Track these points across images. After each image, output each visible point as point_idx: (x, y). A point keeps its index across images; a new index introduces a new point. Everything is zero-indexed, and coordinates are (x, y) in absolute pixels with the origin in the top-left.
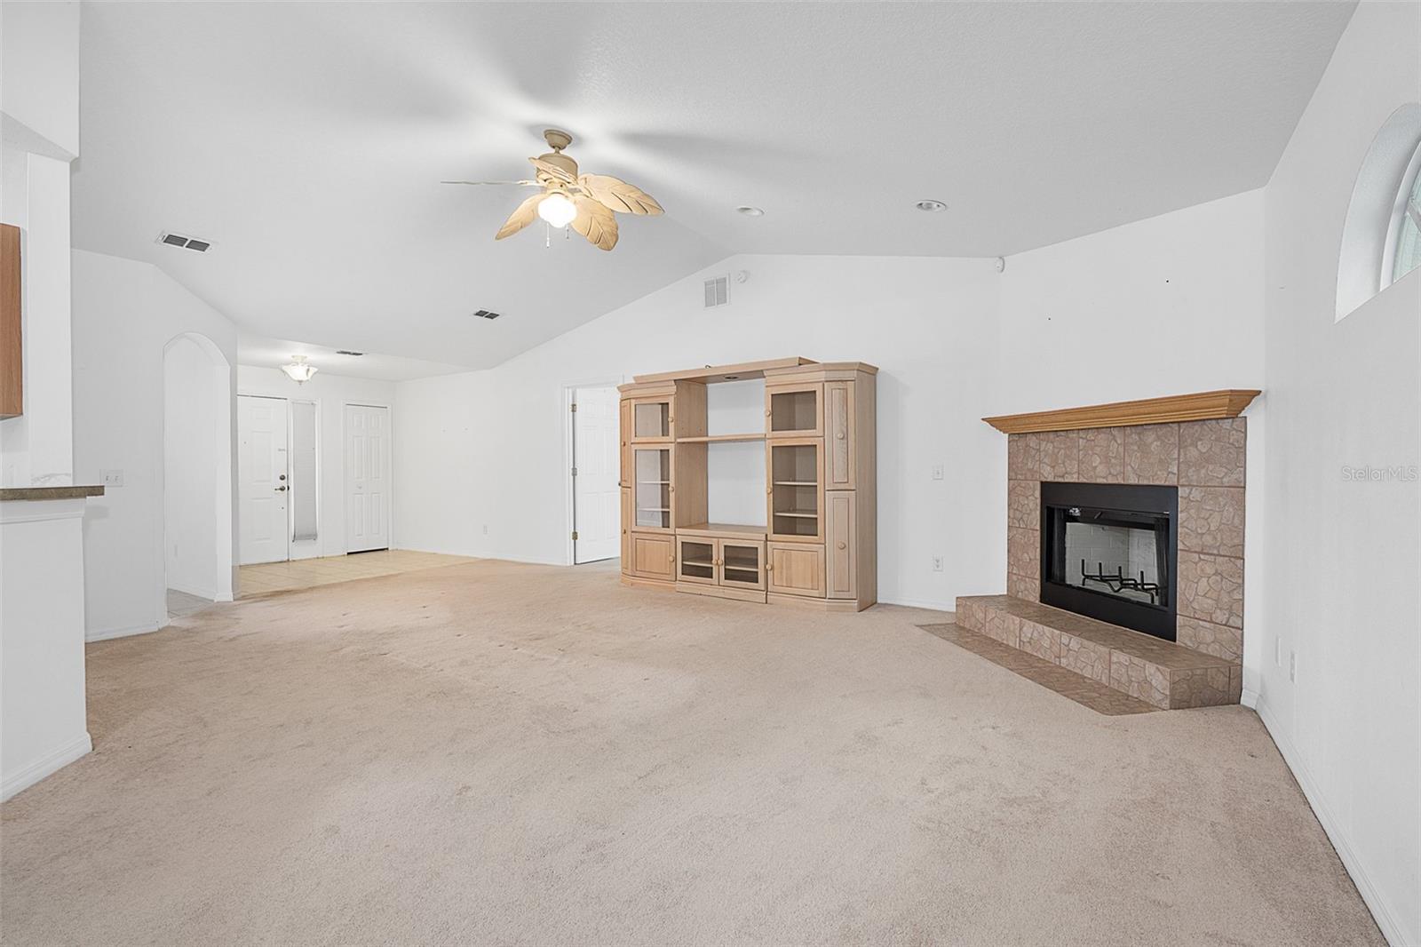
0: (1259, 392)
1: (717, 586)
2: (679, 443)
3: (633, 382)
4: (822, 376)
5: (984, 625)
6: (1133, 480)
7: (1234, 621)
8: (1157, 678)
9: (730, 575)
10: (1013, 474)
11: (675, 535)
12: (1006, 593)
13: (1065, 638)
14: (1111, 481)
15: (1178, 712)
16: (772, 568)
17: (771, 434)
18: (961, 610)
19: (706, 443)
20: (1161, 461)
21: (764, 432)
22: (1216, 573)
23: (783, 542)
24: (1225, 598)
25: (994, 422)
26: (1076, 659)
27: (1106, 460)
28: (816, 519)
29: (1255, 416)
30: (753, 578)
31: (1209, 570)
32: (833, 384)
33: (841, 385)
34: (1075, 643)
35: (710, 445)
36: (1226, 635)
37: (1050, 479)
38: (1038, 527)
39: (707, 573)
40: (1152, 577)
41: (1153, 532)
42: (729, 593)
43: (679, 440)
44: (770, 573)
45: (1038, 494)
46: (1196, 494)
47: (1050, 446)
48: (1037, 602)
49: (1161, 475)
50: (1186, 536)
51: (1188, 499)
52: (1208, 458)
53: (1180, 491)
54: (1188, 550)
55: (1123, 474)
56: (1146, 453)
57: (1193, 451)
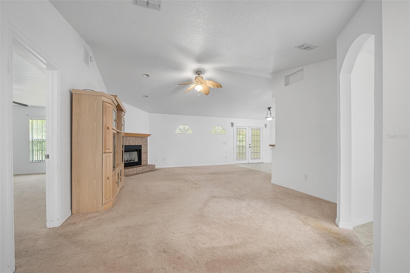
0: (148, 135)
7: (147, 160)
11: (117, 171)
14: (134, 145)
24: (146, 158)
27: (133, 141)
29: (148, 137)
31: (145, 155)
36: (147, 162)
40: (136, 158)
41: (138, 152)
49: (140, 143)
50: (143, 151)
51: (143, 147)
52: (144, 142)
53: (142, 146)
54: (143, 153)
55: (135, 143)
56: (138, 140)
57: (143, 141)
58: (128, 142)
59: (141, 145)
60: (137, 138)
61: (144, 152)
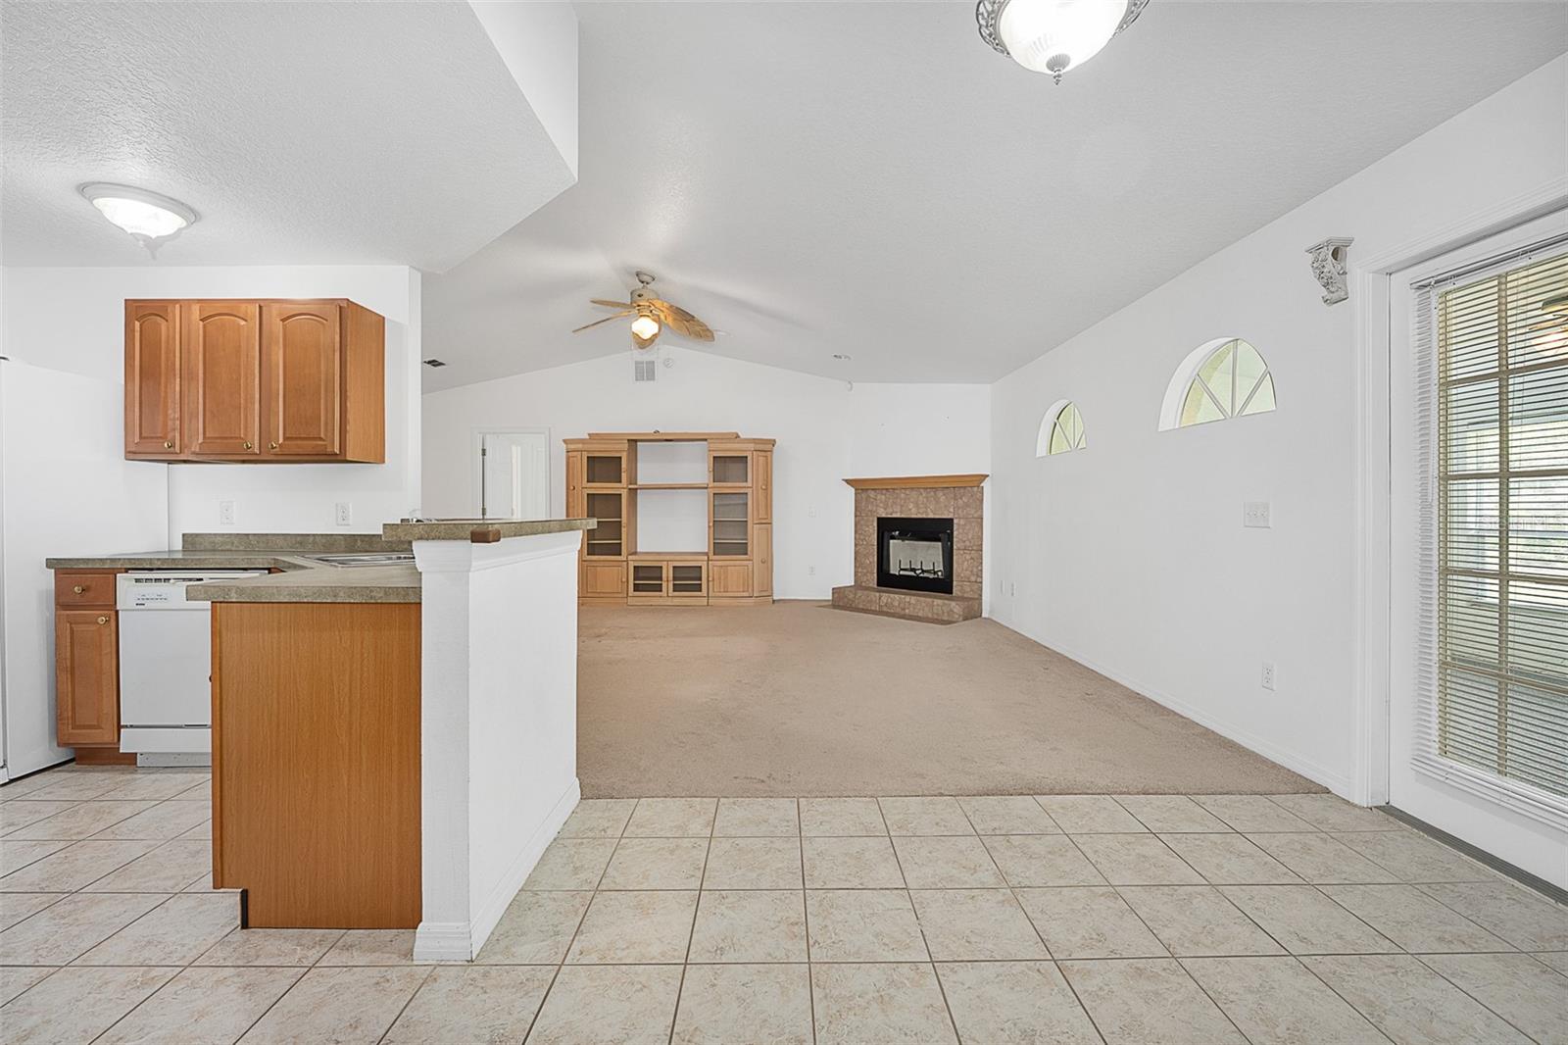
0: (988, 476)
1: (668, 595)
2: (630, 489)
3: (588, 437)
4: (751, 446)
5: (853, 601)
6: (931, 516)
7: (979, 580)
8: (956, 607)
9: (676, 588)
10: (858, 514)
11: (627, 561)
12: (853, 584)
13: (908, 598)
14: (920, 516)
15: (966, 622)
16: (713, 580)
17: (712, 485)
18: (836, 595)
19: (636, 489)
20: (946, 506)
21: (707, 482)
22: (972, 558)
23: (721, 561)
24: (975, 570)
25: (848, 482)
26: (914, 608)
27: (917, 505)
28: (746, 544)
29: (986, 485)
30: (699, 588)
31: (968, 557)
32: (760, 453)
33: (763, 454)
34: (913, 600)
35: (639, 491)
36: (976, 586)
37: (884, 516)
38: (876, 543)
39: (659, 588)
40: (940, 567)
41: (940, 544)
42: (677, 601)
43: (630, 487)
44: (711, 584)
45: (875, 524)
46: (962, 522)
47: (883, 497)
48: (875, 586)
49: (946, 512)
50: (958, 542)
51: (958, 524)
52: (967, 505)
53: (955, 521)
54: (959, 549)
55: (926, 512)
56: (937, 501)
57: (960, 501)
58: (899, 507)
59: (952, 520)
60: (932, 494)
61: (961, 545)
